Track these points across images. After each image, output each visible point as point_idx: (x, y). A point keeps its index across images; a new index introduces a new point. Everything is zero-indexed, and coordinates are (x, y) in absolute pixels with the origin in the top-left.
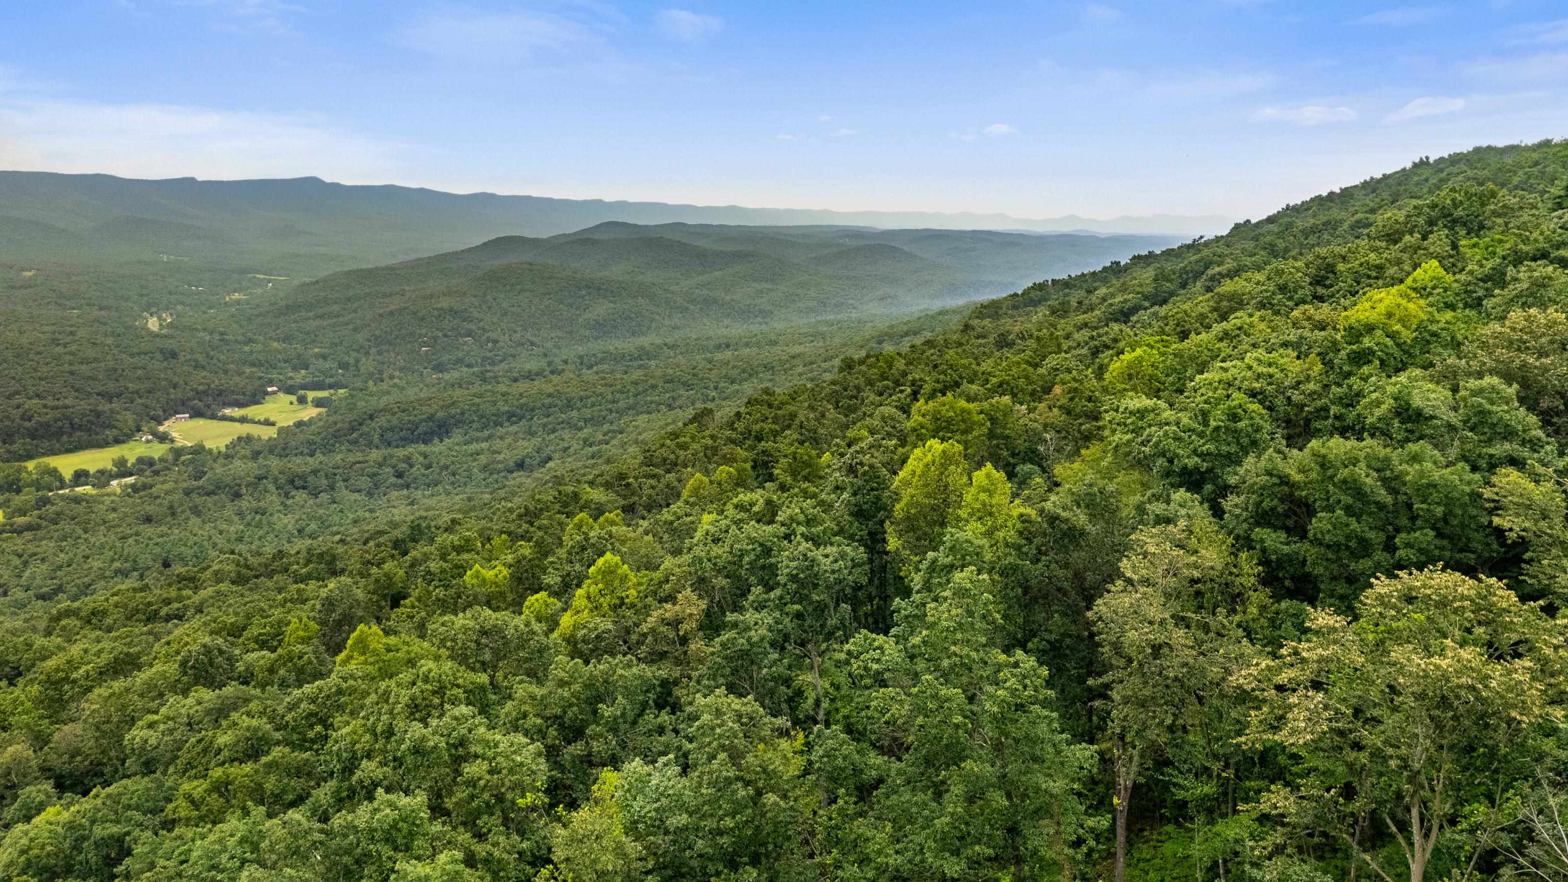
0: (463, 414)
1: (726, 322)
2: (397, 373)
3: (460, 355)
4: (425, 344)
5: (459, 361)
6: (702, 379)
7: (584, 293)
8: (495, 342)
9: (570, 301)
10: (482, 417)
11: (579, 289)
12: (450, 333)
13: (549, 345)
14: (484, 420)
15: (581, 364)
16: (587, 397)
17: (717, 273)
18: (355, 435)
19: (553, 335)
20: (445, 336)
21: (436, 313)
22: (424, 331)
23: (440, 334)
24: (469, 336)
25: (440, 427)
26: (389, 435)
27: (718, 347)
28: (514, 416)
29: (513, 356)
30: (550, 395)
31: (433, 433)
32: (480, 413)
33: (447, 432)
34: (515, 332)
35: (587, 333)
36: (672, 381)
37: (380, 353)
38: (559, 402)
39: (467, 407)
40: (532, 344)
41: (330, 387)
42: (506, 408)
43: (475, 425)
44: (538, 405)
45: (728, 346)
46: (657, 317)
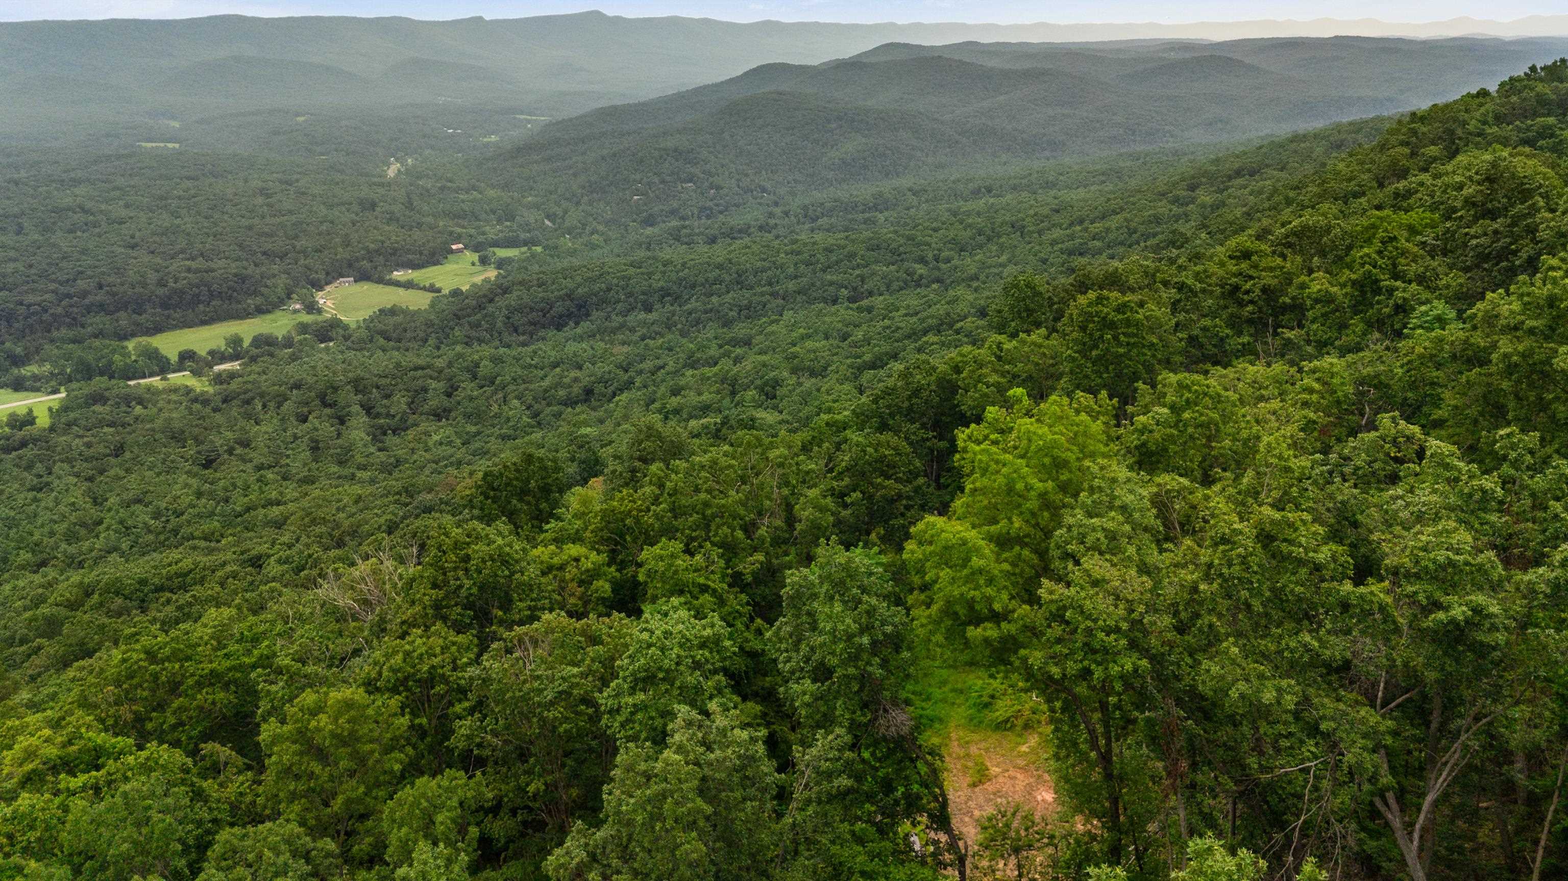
0: (609, 289)
1: (1004, 158)
2: (601, 228)
3: (675, 205)
4: (637, 192)
5: (673, 212)
6: (919, 245)
7: (833, 126)
8: (718, 188)
9: (816, 136)
10: (631, 294)
11: (829, 121)
12: (668, 178)
13: (782, 191)
14: (632, 300)
15: (806, 216)
16: (764, 270)
17: (1002, 98)
18: (479, 316)
19: (790, 178)
20: (663, 182)
21: (656, 153)
22: (638, 177)
23: (656, 180)
24: (690, 181)
25: (579, 307)
26: (517, 318)
27: (976, 193)
28: (669, 295)
29: (737, 206)
30: (720, 266)
31: (570, 315)
32: (629, 290)
33: (588, 315)
34: (747, 175)
35: (831, 175)
36: (878, 247)
37: (590, 203)
38: (727, 278)
39: (615, 281)
40: (764, 190)
41: (525, 243)
42: (661, 283)
43: (619, 306)
44: (701, 279)
45: (989, 191)
46: (919, 154)
